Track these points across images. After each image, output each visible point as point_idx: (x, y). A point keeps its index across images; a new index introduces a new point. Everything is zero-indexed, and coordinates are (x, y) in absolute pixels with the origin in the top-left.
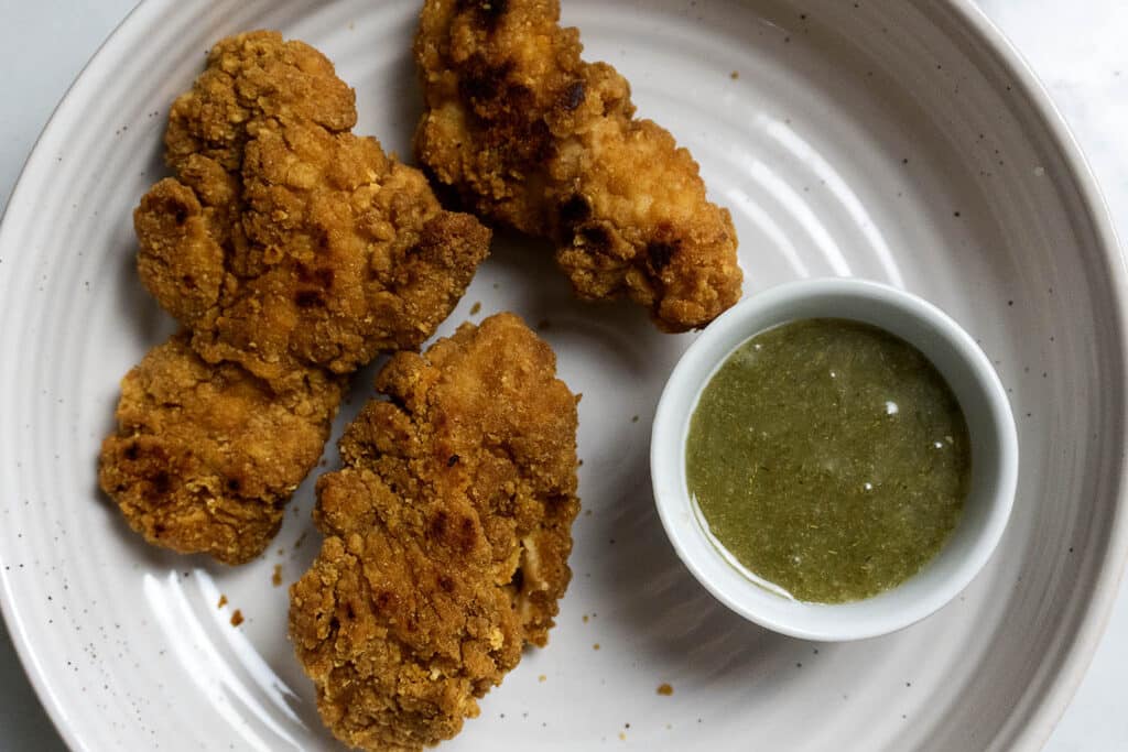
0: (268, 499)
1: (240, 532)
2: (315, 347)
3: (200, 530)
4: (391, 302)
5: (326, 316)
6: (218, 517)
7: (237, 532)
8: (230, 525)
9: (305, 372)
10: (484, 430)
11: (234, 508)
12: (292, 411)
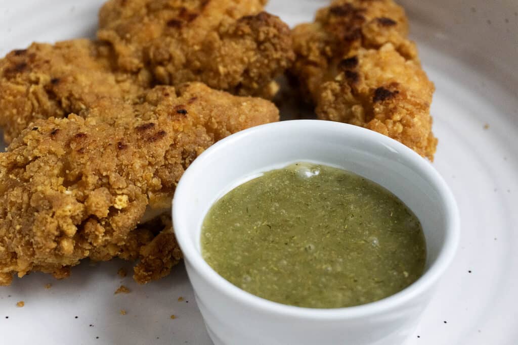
0: (65, 102)
1: (34, 114)
2: (157, 48)
3: (15, 96)
4: (215, 41)
5: (176, 35)
6: (31, 95)
7: (32, 113)
8: (33, 105)
9: (141, 65)
10: (213, 114)
11: (44, 95)
12: (118, 82)
